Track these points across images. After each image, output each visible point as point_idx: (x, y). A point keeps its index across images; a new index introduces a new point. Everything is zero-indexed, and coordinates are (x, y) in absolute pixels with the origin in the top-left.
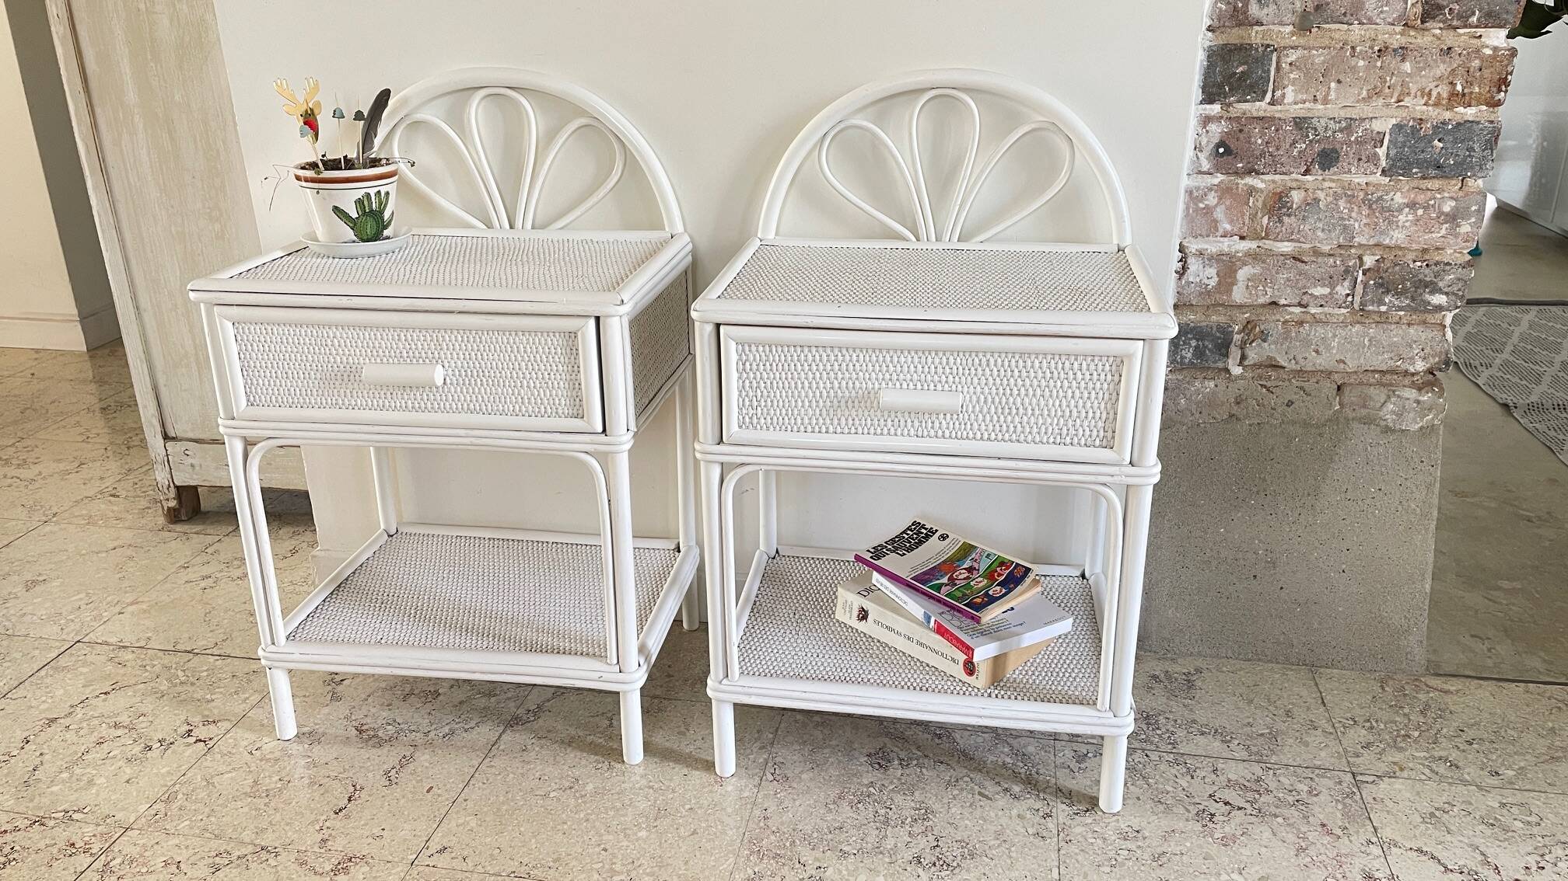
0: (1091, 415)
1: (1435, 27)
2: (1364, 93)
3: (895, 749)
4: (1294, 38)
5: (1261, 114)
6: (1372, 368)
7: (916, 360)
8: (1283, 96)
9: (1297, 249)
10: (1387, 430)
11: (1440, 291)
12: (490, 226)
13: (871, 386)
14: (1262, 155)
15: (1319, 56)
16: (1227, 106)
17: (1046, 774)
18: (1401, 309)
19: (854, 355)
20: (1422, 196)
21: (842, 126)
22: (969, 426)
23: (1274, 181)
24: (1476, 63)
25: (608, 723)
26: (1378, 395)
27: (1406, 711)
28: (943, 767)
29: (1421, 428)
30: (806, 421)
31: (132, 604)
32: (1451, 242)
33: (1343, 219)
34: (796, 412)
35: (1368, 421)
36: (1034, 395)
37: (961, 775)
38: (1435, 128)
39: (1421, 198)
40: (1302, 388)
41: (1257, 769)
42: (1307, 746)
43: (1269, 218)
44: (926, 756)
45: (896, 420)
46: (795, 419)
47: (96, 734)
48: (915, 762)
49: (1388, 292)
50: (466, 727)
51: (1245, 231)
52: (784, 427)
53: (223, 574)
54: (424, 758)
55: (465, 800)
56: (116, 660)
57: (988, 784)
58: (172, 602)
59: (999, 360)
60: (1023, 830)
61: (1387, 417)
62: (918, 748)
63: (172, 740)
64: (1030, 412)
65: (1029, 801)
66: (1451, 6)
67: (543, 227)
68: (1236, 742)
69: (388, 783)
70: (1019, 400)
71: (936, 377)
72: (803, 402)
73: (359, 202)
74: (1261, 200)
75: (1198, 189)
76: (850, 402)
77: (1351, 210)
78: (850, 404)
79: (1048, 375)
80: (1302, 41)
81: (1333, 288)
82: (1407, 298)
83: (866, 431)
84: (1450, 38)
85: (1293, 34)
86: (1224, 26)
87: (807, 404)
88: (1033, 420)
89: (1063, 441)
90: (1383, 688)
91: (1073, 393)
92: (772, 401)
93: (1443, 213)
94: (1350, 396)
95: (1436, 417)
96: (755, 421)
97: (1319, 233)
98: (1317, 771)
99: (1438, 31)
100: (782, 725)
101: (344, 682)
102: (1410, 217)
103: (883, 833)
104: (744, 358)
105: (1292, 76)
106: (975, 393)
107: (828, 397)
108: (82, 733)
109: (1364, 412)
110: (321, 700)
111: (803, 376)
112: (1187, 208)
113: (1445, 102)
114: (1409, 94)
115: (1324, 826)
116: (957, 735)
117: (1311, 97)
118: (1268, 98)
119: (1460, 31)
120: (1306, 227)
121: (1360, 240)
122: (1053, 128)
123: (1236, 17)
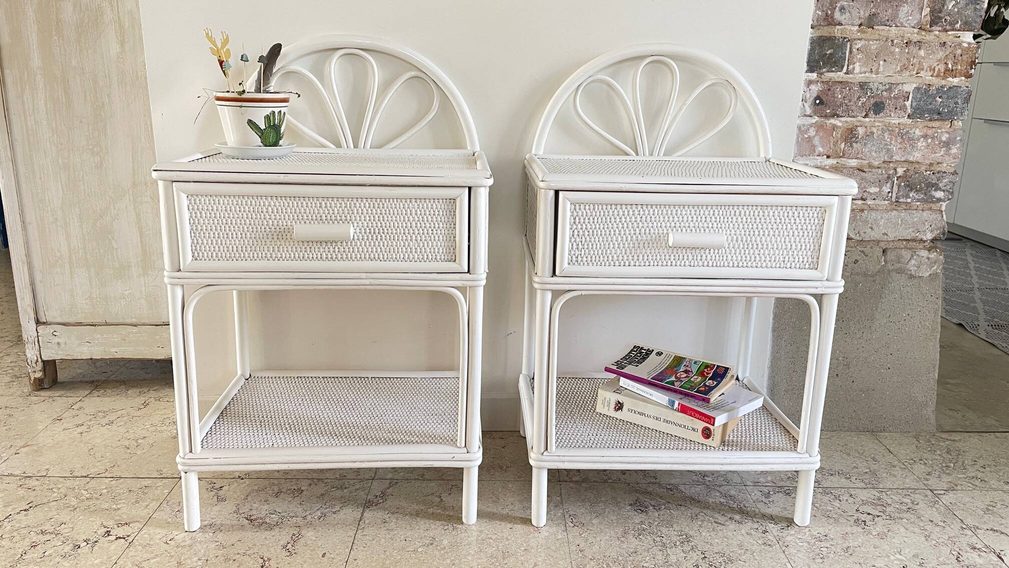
0: (804, 247)
1: (936, 30)
2: (899, 68)
3: (646, 500)
4: (859, 34)
5: (840, 80)
6: (903, 238)
7: (693, 212)
8: (854, 68)
9: (860, 164)
10: (912, 277)
11: (940, 189)
12: (339, 145)
13: (661, 232)
14: (841, 105)
15: (873, 45)
16: (820, 74)
17: (750, 506)
18: (918, 200)
19: (651, 210)
20: (931, 131)
21: (592, 79)
22: (725, 258)
23: (846, 122)
24: (959, 52)
25: (439, 499)
26: (906, 254)
27: (939, 452)
28: (683, 508)
29: (930, 275)
30: (615, 258)
31: (24, 447)
32: (947, 159)
33: (886, 145)
34: (609, 252)
35: (900, 271)
36: (768, 235)
37: (698, 512)
38: (938, 89)
39: (930, 132)
40: (862, 252)
41: (874, 492)
42: (895, 476)
43: (845, 144)
44: (669, 502)
45: (677, 255)
46: (608, 257)
47: (27, 540)
48: (663, 507)
49: (911, 190)
50: (334, 510)
51: (830, 153)
52: (599, 263)
53: (92, 422)
54: (309, 534)
55: (355, 560)
56: (25, 486)
57: (717, 515)
58: (57, 443)
59: (747, 212)
60: (755, 542)
61: (912, 268)
62: (661, 497)
63: (95, 539)
64: (765, 246)
65: (749, 524)
66: (946, 17)
67: (380, 146)
68: (854, 478)
69: (288, 554)
70: (758, 239)
71: (705, 224)
72: (614, 244)
73: (267, 118)
74: (840, 133)
75: (804, 125)
76: (646, 243)
77: (891, 140)
78: (646, 245)
79: (778, 221)
80: (863, 36)
81: (881, 188)
82: (922, 193)
83: (656, 263)
84: (944, 37)
85: (858, 31)
86: (820, 25)
87: (617, 246)
88: (767, 252)
89: (785, 266)
90: (919, 441)
91: (793, 232)
92: (592, 245)
93: (942, 141)
94: (891, 255)
95: (938, 267)
96: (580, 259)
97: (874, 154)
98: (910, 491)
99: (937, 33)
100: (563, 491)
101: (223, 488)
102: (924, 144)
103: (665, 553)
104: (575, 214)
105: (859, 56)
106: (730, 234)
107: (631, 240)
108: (14, 540)
109: (898, 265)
110: (211, 502)
111: (615, 226)
112: (798, 138)
113: (942, 74)
114: (923, 69)
115: (932, 521)
116: (682, 488)
117: (869, 70)
118: (845, 70)
119: (950, 33)
120: (866, 150)
121: (896, 158)
122: (726, 83)
123: (827, 20)
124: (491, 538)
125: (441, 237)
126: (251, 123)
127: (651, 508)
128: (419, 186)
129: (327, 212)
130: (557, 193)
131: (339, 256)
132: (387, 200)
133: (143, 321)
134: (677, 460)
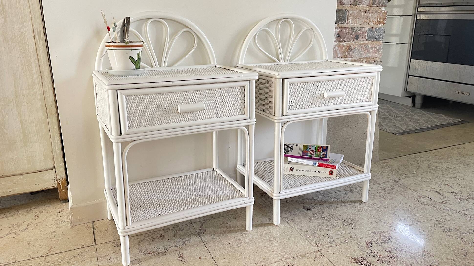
2: (363, 21)
3: (307, 205)
4: (350, 8)
5: (345, 27)
7: (332, 83)
8: (349, 22)
9: (352, 60)
12: (152, 67)
14: (346, 37)
15: (355, 12)
16: (339, 25)
17: (344, 199)
19: (318, 84)
21: (261, 30)
22: (342, 100)
23: (347, 43)
24: (381, 14)
25: (228, 224)
27: (386, 167)
32: (379, 56)
33: (360, 52)
34: (303, 103)
37: (328, 205)
38: (375, 29)
39: (373, 46)
43: (348, 52)
44: (316, 205)
48: (315, 207)
50: (186, 240)
51: (343, 56)
54: (185, 252)
55: (216, 256)
60: (355, 211)
62: (312, 203)
65: (348, 205)
66: (377, 1)
67: (170, 66)
69: (184, 262)
71: (336, 87)
73: (138, 55)
74: (345, 48)
75: (334, 46)
76: (316, 98)
77: (362, 49)
79: (359, 84)
80: (352, 9)
83: (319, 106)
84: (376, 9)
86: (339, 5)
87: (306, 100)
88: (355, 96)
89: (361, 101)
92: (297, 101)
93: (377, 49)
96: (292, 107)
97: (356, 56)
99: (374, 7)
102: (372, 50)
104: (291, 88)
105: (351, 17)
113: (376, 23)
114: (370, 21)
115: (402, 191)
116: (315, 198)
117: (354, 22)
118: (346, 23)
119: (378, 7)
120: (354, 54)
121: (363, 57)
122: (311, 29)
123: (340, 3)
124: (263, 234)
125: (238, 104)
126: (131, 58)
127: (311, 208)
128: (230, 82)
129: (191, 98)
130: (283, 79)
131: (196, 118)
132: (216, 90)
133: (25, 172)
134: (326, 185)
